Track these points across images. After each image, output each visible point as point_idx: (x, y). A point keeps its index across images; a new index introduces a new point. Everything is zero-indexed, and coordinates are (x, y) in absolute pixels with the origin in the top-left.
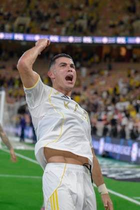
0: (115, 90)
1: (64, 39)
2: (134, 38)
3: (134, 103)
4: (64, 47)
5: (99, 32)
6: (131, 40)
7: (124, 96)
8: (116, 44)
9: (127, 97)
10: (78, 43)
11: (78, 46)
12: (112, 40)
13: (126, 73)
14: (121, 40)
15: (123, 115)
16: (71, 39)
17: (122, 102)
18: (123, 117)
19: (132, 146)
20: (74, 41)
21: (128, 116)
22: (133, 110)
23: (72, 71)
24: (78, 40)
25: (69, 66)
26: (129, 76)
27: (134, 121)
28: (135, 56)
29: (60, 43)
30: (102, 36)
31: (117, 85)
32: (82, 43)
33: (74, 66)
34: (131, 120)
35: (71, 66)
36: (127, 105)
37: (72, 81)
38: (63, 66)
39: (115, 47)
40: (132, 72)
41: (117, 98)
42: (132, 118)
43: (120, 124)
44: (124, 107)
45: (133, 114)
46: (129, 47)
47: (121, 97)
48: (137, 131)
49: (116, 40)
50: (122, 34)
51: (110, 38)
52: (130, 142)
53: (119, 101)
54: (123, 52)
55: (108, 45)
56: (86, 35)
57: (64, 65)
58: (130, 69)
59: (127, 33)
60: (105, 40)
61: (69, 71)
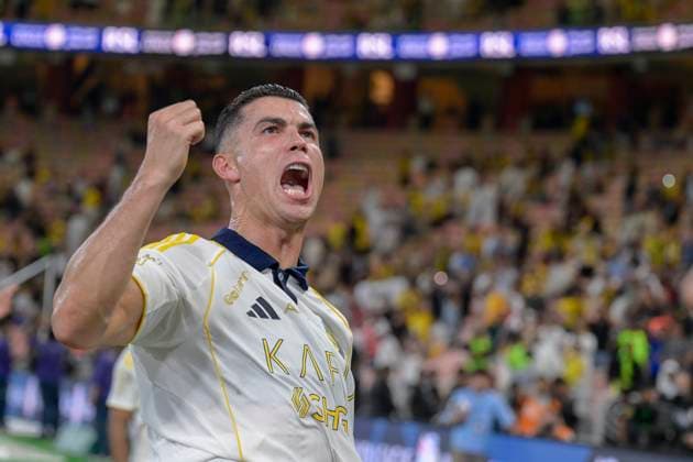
0: (352, 234)
1: (156, 42)
2: (423, 37)
3: (424, 284)
4: (157, 70)
5: (292, 15)
6: (412, 47)
7: (386, 257)
8: (355, 59)
9: (397, 261)
10: (212, 57)
11: (212, 67)
12: (339, 46)
13: (391, 171)
14: (374, 46)
15: (382, 327)
16: (184, 42)
17: (379, 278)
18: (379, 339)
19: (414, 446)
20: (196, 48)
21: (400, 332)
22: (418, 310)
23: (304, 149)
24: (211, 43)
25: (292, 129)
26: (405, 181)
27: (426, 354)
28: (425, 105)
29: (142, 56)
30: (302, 30)
31: (360, 214)
32: (226, 55)
33: (314, 130)
34: (414, 346)
35: (304, 129)
36: (396, 290)
37: (306, 188)
38: (271, 129)
39: (350, 70)
40: (417, 165)
41: (357, 265)
42: (415, 339)
43: (372, 364)
44: (386, 298)
45: (419, 323)
46: (406, 72)
47: (375, 261)
48: (435, 391)
49: (355, 44)
50: (378, 21)
51: (332, 37)
52: (409, 429)
53: (367, 275)
54: (383, 89)
55: (324, 62)
56: (242, 25)
57: (276, 126)
58: (407, 155)
59: (397, 16)
60: (313, 46)
61: (294, 148)
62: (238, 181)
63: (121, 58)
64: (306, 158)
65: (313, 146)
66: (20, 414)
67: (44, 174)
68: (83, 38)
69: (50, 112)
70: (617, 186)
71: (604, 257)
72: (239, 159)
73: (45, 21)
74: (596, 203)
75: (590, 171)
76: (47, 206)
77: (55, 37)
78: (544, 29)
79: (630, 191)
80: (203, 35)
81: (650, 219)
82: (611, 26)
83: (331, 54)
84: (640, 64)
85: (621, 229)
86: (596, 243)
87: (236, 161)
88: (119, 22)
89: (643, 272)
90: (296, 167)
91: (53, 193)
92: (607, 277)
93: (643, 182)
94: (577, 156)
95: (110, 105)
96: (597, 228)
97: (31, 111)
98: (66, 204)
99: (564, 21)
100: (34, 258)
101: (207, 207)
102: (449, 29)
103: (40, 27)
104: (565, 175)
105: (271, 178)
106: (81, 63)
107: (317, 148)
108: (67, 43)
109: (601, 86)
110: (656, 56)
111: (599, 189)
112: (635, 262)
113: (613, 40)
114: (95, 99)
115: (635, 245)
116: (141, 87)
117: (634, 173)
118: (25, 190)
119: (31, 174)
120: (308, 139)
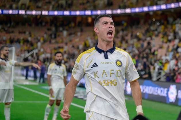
1: (51, 13)
4: (52, 18)
5: (74, 8)
6: (95, 13)
8: (85, 15)
11: (61, 17)
12: (82, 13)
14: (88, 13)
16: (56, 13)
20: (58, 14)
23: (112, 28)
24: (60, 13)
25: (109, 23)
29: (49, 16)
30: (76, 10)
31: (87, 40)
32: (63, 15)
33: (113, 23)
37: (112, 35)
38: (105, 24)
39: (84, 17)
46: (94, 17)
49: (85, 12)
50: (89, 8)
54: (90, 20)
56: (66, 10)
57: (106, 23)
59: (92, 8)
60: (78, 13)
61: (110, 28)
62: (98, 33)
63: (45, 16)
64: (112, 29)
65: (113, 26)
66: (30, 76)
67: (33, 36)
68: (39, 13)
69: (33, 25)
70: (130, 35)
71: (128, 46)
72: (99, 29)
73: (32, 10)
74: (126, 38)
75: (125, 32)
76: (33, 41)
77: (34, 13)
78: (117, 9)
79: (132, 36)
80: (59, 11)
81: (135, 40)
82: (128, 8)
83: (81, 14)
84: (133, 15)
85: (131, 42)
86: (127, 45)
87: (98, 29)
88: (45, 10)
89: (134, 49)
90: (110, 31)
91: (35, 39)
92: (129, 50)
93: (134, 34)
94: (123, 30)
95: (44, 24)
96: (127, 42)
97: (30, 25)
98: (36, 41)
99: (120, 8)
100: (32, 50)
101: (61, 40)
102: (101, 10)
103: (31, 11)
104: (121, 33)
105: (106, 33)
106: (38, 17)
107: (114, 27)
108: (36, 14)
109: (126, 18)
110: (135, 13)
111: (127, 35)
112: (133, 47)
113: (128, 11)
114: (41, 23)
115: (133, 45)
116: (49, 21)
117: (132, 32)
118: (30, 39)
119: (31, 36)
120: (112, 25)
